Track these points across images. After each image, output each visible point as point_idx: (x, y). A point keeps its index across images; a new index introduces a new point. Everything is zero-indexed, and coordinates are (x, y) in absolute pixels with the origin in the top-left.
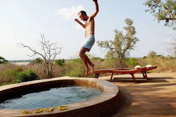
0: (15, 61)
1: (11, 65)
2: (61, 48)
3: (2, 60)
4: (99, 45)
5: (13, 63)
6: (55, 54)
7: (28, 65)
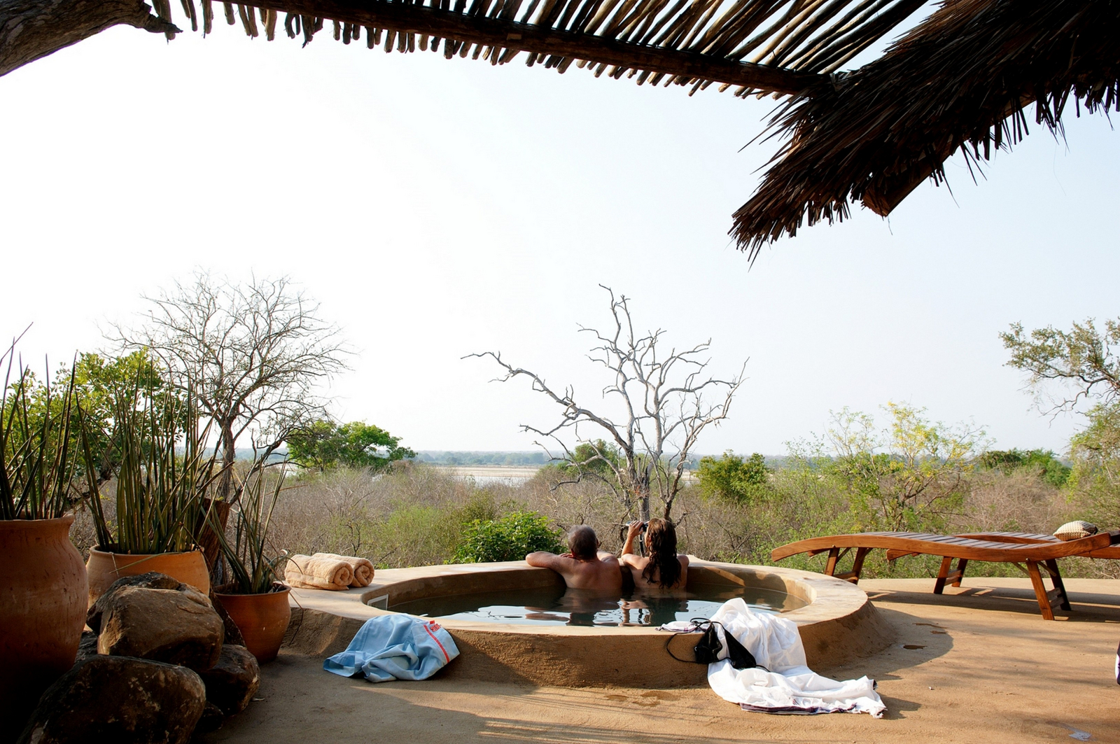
0: (455, 460)
1: (433, 478)
2: (733, 385)
3: (382, 450)
4: (1019, 361)
5: (443, 470)
6: (696, 424)
7: (531, 485)
